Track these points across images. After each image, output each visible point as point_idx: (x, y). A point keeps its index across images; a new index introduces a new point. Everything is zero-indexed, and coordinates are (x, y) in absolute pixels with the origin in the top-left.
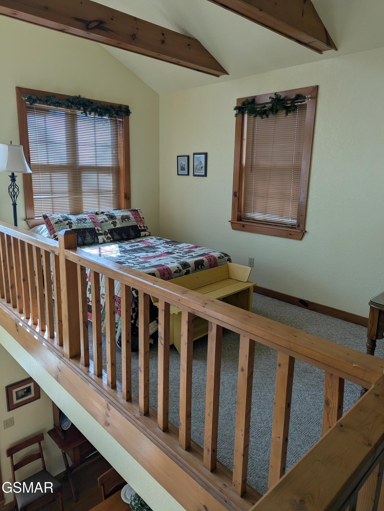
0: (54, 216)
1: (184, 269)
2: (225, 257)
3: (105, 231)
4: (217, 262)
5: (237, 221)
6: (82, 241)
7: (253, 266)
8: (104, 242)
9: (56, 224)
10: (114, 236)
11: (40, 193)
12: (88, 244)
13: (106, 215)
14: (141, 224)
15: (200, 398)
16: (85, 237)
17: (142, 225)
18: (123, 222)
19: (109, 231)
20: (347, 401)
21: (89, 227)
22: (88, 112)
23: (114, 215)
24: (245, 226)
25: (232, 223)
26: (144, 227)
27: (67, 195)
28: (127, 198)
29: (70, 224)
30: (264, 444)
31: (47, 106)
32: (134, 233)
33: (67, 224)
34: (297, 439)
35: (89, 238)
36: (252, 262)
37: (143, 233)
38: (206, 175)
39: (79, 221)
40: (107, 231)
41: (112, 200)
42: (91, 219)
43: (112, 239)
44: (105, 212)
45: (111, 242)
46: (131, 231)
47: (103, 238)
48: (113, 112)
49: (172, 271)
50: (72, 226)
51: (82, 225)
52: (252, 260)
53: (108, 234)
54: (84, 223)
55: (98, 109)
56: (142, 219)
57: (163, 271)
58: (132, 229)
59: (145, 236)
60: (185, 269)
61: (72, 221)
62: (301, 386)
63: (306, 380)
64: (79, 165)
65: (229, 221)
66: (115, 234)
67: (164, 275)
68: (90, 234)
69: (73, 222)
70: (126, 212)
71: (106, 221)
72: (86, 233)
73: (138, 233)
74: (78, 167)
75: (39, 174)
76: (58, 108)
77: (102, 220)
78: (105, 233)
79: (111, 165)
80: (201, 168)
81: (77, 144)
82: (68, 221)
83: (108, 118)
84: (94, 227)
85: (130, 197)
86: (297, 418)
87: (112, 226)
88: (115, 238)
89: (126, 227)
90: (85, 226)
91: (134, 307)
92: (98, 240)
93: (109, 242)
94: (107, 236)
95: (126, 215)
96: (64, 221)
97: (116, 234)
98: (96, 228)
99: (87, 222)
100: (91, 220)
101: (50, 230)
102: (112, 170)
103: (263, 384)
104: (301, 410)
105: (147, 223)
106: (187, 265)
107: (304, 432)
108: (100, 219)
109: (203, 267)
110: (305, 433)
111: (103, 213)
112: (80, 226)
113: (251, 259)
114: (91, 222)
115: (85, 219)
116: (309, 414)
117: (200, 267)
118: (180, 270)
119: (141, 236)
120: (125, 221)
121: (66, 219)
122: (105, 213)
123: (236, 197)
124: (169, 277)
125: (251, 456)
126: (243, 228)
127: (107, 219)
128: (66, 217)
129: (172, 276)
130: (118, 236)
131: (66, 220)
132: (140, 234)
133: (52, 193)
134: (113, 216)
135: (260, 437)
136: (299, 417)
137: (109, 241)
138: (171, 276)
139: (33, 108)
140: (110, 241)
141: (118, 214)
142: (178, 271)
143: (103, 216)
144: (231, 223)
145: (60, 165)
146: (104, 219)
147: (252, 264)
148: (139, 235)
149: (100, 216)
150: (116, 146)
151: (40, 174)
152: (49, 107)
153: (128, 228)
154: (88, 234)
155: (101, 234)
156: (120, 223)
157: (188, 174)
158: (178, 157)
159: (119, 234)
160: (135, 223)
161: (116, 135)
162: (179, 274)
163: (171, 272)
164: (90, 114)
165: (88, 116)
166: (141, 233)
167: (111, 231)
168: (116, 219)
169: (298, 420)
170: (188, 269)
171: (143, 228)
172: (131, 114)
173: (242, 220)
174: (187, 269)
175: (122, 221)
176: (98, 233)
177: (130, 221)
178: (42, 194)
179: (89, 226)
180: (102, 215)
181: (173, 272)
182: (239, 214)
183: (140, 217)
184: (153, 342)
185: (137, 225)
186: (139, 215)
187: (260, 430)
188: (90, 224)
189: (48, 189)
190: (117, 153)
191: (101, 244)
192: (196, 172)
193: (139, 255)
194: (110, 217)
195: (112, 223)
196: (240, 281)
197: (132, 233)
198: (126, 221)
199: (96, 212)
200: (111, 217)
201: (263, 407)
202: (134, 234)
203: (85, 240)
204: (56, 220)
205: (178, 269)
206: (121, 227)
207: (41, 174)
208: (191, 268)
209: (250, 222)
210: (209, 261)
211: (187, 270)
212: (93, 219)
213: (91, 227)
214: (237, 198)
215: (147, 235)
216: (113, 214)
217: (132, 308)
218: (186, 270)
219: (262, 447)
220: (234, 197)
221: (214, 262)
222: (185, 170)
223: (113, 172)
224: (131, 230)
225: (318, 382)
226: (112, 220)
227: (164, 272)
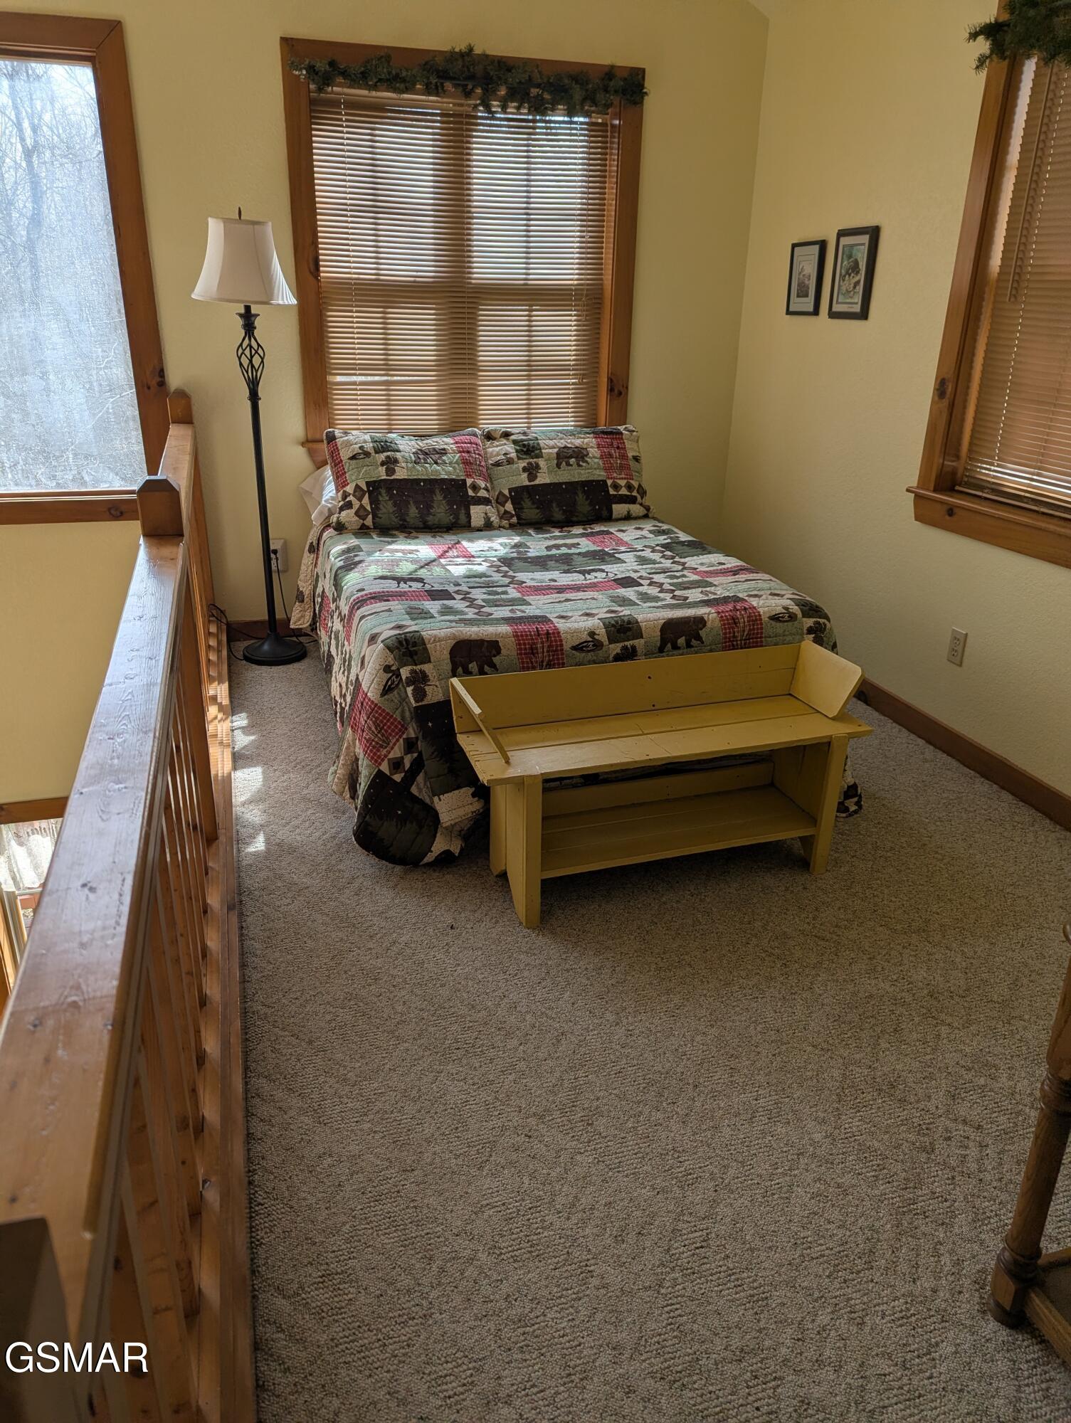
0: (351, 438)
1: (611, 641)
2: (804, 616)
3: (501, 493)
4: (762, 633)
5: (935, 491)
6: (421, 517)
7: (961, 663)
8: (488, 526)
9: (351, 462)
10: (523, 508)
11: (351, 368)
12: (437, 527)
13: (515, 442)
14: (622, 479)
15: (454, 1061)
16: (429, 507)
17: (623, 483)
18: (559, 468)
19: (510, 493)
20: (955, 1258)
21: (446, 477)
22: (495, 103)
23: (538, 444)
24: (956, 510)
25: (918, 497)
26: (629, 487)
27: (431, 376)
28: (616, 391)
29: (390, 463)
30: (505, 1288)
31: (365, 92)
32: (590, 504)
33: (383, 464)
34: (629, 1320)
35: (440, 511)
36: (959, 648)
37: (619, 509)
38: (864, 314)
39: (421, 456)
40: (506, 492)
41: (571, 396)
42: (460, 452)
43: (514, 520)
44: (513, 434)
45: (512, 526)
46: (581, 498)
47: (486, 514)
48: (578, 94)
49: (564, 643)
50: (395, 470)
51: (426, 468)
52: (962, 640)
53: (506, 502)
54: (436, 463)
55: (532, 90)
56: (632, 463)
57: (532, 639)
58: (584, 492)
59: (628, 518)
60: (618, 642)
61: (398, 453)
62: (817, 1137)
63: (859, 1120)
64: (471, 283)
65: (908, 490)
66: (527, 503)
67: (533, 654)
68: (445, 498)
69: (403, 457)
70: (581, 438)
71: (510, 461)
72: (432, 492)
73: (605, 508)
74: (468, 288)
75: (351, 311)
76: (406, 96)
77: (499, 458)
78: (501, 500)
79: (576, 282)
80: (855, 287)
81: (470, 212)
82: (385, 454)
83: (566, 119)
84: (462, 478)
85: (627, 388)
86: (697, 1248)
87: (523, 480)
88: (523, 515)
89: (565, 483)
90: (437, 471)
91: (413, 735)
92: (469, 516)
93: (504, 527)
94: (502, 509)
95: (577, 447)
96: (376, 452)
97: (529, 504)
98: (469, 481)
99: (444, 461)
100: (459, 455)
101: (338, 478)
102: (575, 300)
103: (688, 1084)
104: (738, 1225)
105: (649, 476)
106: (629, 629)
107: (678, 1306)
108: (494, 453)
109: (694, 642)
110: (679, 1312)
111: (506, 435)
112: (418, 471)
113: (958, 637)
114: (456, 463)
115: (443, 452)
116: (752, 1250)
117: (681, 641)
118: (598, 645)
119: (614, 517)
120: (568, 464)
121: (382, 447)
122: (513, 437)
123: (944, 398)
124: (549, 661)
125: (433, 1311)
126: (947, 518)
127: (513, 455)
128: (386, 441)
129: (563, 659)
130: (538, 511)
131: (384, 452)
132: (611, 511)
133: (388, 368)
134: (533, 447)
135: (515, 1261)
136: (708, 1246)
137: (505, 523)
138: (558, 659)
139: (335, 104)
140: (508, 526)
141: (551, 443)
142: (589, 647)
143: (505, 444)
144: (916, 495)
145: (415, 282)
146: (505, 454)
147: (960, 654)
148: (605, 513)
149: (497, 446)
150: (594, 216)
151: (354, 309)
152: (374, 93)
153: (572, 486)
154: (438, 497)
155: (486, 501)
156: (550, 472)
157: (816, 312)
158: (794, 246)
159: (542, 505)
160: (600, 474)
161: (597, 175)
162: (590, 656)
163: (562, 645)
164: (504, 111)
165: (498, 116)
166: (614, 506)
167: (518, 495)
168: (540, 456)
169: (694, 1254)
170: (631, 642)
171: (624, 491)
172: (646, 98)
173: (957, 488)
174: (628, 644)
175: (558, 466)
176: (473, 497)
177: (584, 464)
178: (358, 372)
179: (448, 473)
180: (505, 441)
181: (567, 647)
182: (946, 463)
183: (624, 456)
184: (462, 850)
185: (605, 482)
186: (621, 448)
187: (535, 1238)
188: (454, 468)
189: (377, 357)
190: (599, 239)
191: (479, 530)
192: (837, 303)
193: (525, 577)
194: (525, 449)
195: (524, 469)
196: (818, 712)
197: (583, 505)
198: (572, 465)
199: (489, 432)
200: (528, 450)
201: (617, 1161)
202: (590, 508)
203: (429, 514)
204: (354, 449)
205: (591, 639)
206: (551, 484)
207: (357, 312)
208: (642, 641)
209: (979, 497)
210: (729, 624)
211: (625, 648)
212: (468, 452)
213: (454, 477)
214: (945, 402)
215: (634, 515)
216: (537, 439)
217: (405, 736)
218: (621, 645)
219: (492, 1297)
220: (936, 398)
221: (750, 630)
222: (807, 296)
223: (578, 305)
224: (581, 495)
225: (898, 1147)
226: (527, 461)
227: (534, 644)
